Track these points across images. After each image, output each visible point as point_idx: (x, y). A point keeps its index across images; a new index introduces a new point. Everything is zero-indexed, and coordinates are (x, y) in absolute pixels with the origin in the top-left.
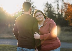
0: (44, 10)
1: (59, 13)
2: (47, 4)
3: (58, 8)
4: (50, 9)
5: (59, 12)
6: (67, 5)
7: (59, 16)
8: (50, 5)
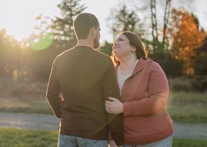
0: (114, 30)
1: (156, 39)
2: (123, 12)
3: (154, 26)
4: (130, 26)
5: (157, 35)
6: (181, 17)
7: (156, 47)
8: (130, 16)
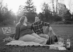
0: (42, 9)
1: (54, 11)
2: (45, 4)
3: (53, 8)
4: (47, 8)
6: (61, 5)
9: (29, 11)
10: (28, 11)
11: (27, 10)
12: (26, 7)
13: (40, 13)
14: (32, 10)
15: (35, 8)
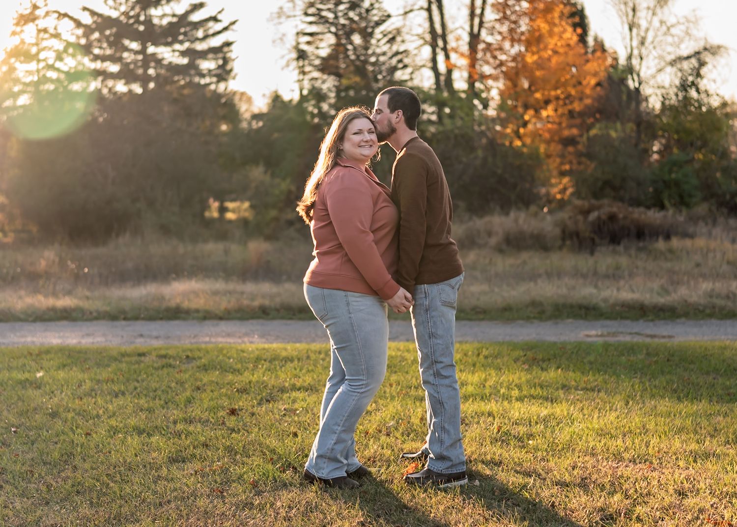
9: (144, 80)
10: (127, 74)
11: (114, 68)
12: (103, 22)
13: (276, 98)
14: (185, 61)
15: (216, 42)
